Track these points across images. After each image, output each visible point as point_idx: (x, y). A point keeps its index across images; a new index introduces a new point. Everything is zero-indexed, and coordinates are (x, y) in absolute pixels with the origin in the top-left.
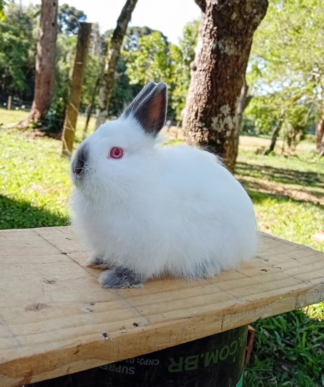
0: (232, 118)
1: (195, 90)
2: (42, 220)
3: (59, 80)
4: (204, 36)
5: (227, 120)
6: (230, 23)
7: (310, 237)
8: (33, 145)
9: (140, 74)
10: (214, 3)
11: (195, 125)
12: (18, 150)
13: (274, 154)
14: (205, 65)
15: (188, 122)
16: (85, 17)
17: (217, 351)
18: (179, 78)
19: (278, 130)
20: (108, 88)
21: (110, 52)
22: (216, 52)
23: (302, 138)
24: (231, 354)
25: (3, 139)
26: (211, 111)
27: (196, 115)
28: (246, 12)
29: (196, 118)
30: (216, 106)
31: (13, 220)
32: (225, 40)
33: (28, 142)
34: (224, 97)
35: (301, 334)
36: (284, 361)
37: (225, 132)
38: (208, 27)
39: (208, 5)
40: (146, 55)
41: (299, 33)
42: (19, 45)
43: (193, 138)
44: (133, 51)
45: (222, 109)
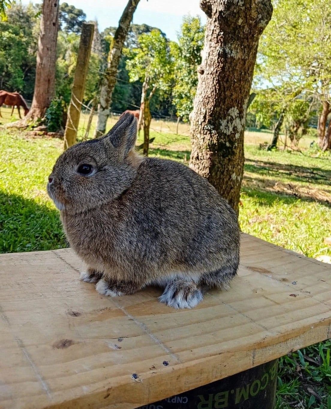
0: (241, 120)
1: (203, 93)
2: (46, 227)
3: (57, 76)
4: (211, 41)
5: (236, 122)
6: (237, 28)
7: (323, 240)
8: (32, 145)
9: (140, 71)
10: (220, 10)
11: (204, 128)
12: (18, 151)
13: (277, 150)
14: (212, 69)
15: (196, 125)
16: (85, 15)
17: (248, 386)
18: (179, 74)
19: (280, 124)
20: (109, 87)
21: (113, 51)
22: (223, 55)
23: (304, 132)
24: (262, 388)
25: (3, 139)
26: (219, 113)
27: (205, 117)
28: (251, 17)
29: (204, 121)
30: (224, 109)
31: (17, 229)
32: (231, 45)
33: (27, 141)
34: (232, 100)
35: (325, 351)
36: (308, 383)
37: (234, 134)
38: (214, 32)
39: (214, 11)
40: (146, 52)
41: (297, 29)
42: (19, 44)
43: (202, 140)
44: (131, 47)
45: (230, 111)
